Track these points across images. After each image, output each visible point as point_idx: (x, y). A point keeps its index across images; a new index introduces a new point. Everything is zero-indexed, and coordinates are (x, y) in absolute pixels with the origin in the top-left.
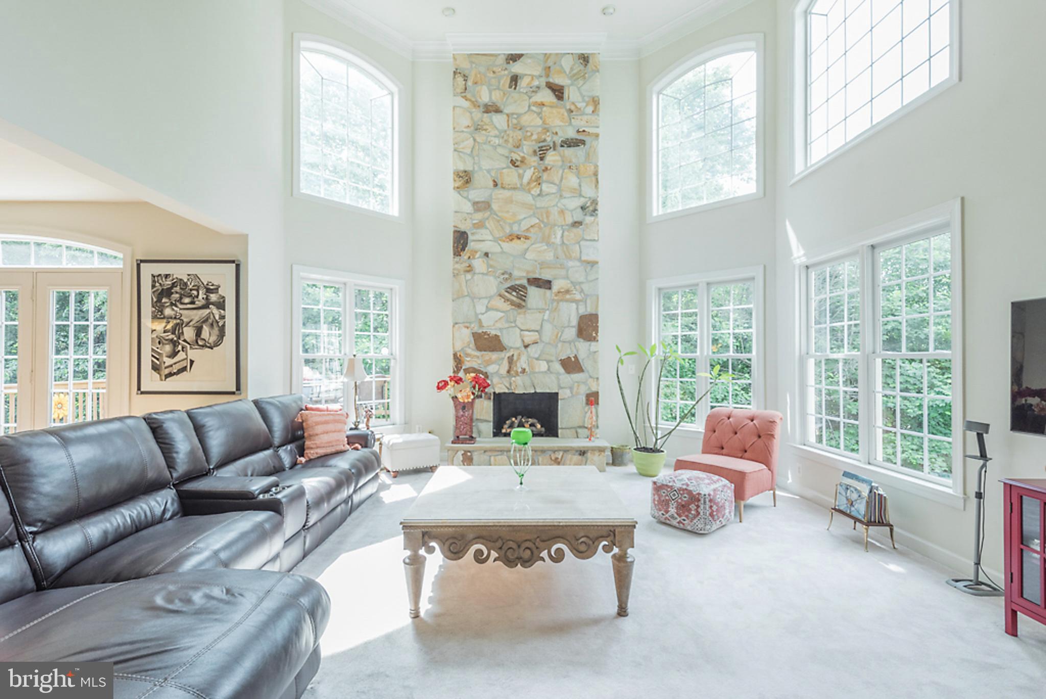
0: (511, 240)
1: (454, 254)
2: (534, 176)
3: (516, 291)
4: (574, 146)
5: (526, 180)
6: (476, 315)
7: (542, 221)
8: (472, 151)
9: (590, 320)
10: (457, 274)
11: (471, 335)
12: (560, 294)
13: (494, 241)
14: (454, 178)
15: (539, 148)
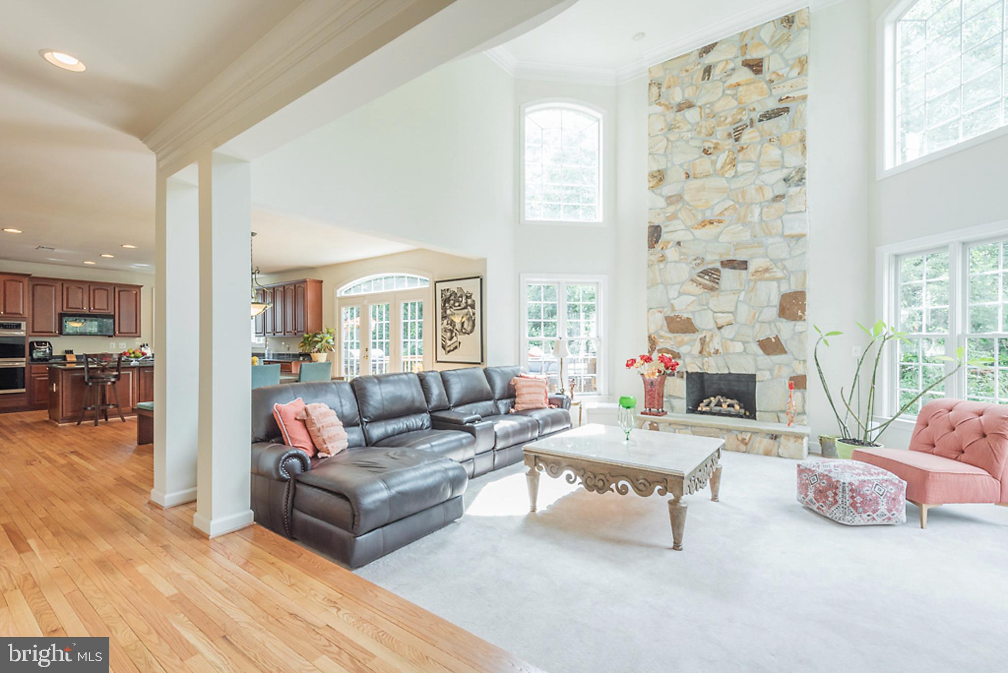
0: (704, 226)
1: (649, 247)
2: (728, 159)
3: (708, 275)
4: (775, 117)
5: (719, 165)
6: (669, 300)
7: (738, 203)
8: (665, 152)
9: (796, 298)
10: (652, 265)
11: (664, 319)
12: (758, 273)
13: (686, 230)
14: (648, 179)
15: (734, 129)
